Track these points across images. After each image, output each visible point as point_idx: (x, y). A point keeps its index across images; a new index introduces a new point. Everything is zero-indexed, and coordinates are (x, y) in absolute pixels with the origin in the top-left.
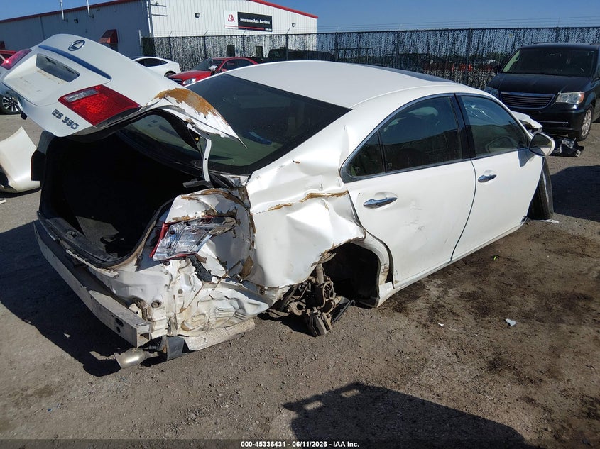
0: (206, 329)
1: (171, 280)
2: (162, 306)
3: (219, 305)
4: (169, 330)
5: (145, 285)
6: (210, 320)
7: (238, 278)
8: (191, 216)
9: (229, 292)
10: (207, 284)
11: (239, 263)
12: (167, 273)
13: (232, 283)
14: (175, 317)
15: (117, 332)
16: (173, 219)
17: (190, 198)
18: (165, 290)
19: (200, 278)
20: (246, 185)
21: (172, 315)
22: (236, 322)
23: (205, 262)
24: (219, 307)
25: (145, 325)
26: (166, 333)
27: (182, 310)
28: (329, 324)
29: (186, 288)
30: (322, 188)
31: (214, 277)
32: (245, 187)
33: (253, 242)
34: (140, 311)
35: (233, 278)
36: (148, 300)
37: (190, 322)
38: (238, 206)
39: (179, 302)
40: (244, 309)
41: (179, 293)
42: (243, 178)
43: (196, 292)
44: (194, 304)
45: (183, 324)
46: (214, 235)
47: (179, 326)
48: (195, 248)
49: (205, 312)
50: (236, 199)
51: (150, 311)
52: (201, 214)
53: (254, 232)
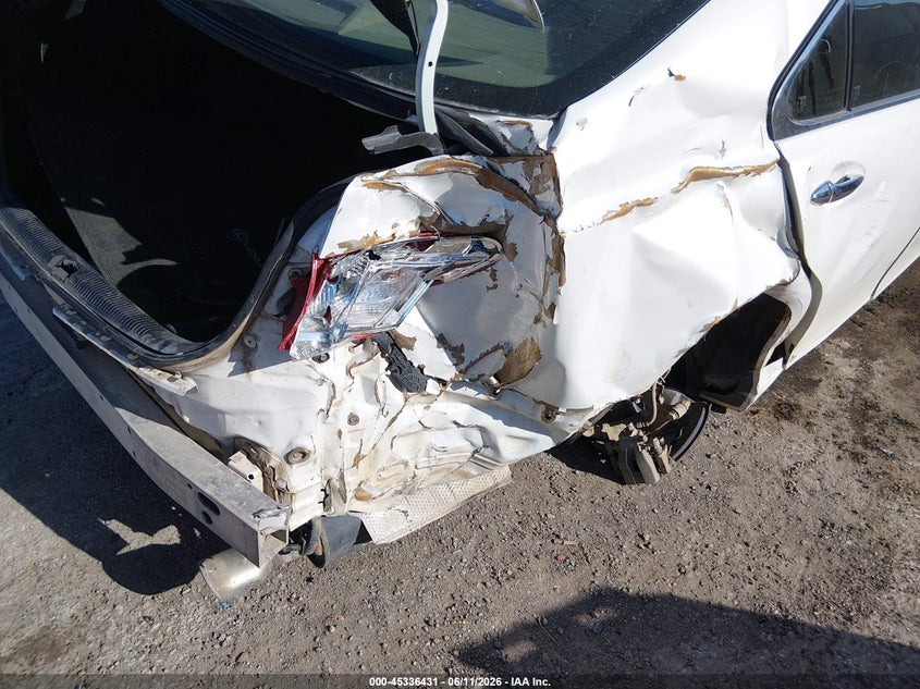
0: (408, 489)
1: (334, 397)
2: (312, 457)
3: (437, 439)
4: (325, 503)
5: (268, 413)
6: (417, 472)
7: (490, 384)
8: (385, 235)
9: (461, 411)
10: (414, 397)
11: (495, 349)
12: (322, 381)
13: (471, 392)
14: (342, 478)
15: (207, 524)
16: (341, 245)
17: (382, 186)
18: (319, 423)
19: (398, 383)
20: (551, 147)
21: (334, 473)
22: (474, 473)
23: (410, 348)
24: (439, 444)
25: (277, 515)
26: (319, 511)
27: (358, 459)
28: (665, 461)
29: (366, 410)
30: (723, 151)
31: (430, 382)
32: (549, 153)
33: (553, 307)
34: (257, 473)
35: (477, 382)
36: (276, 447)
37: (373, 483)
38: (516, 207)
39: (350, 444)
40: (495, 448)
41: (350, 422)
42: (541, 126)
43: (389, 418)
44: (384, 445)
45: (359, 489)
46: (437, 282)
47: (350, 495)
48: (393, 317)
49: (406, 458)
50: (512, 189)
51: (282, 471)
52: (407, 228)
53: (561, 282)
